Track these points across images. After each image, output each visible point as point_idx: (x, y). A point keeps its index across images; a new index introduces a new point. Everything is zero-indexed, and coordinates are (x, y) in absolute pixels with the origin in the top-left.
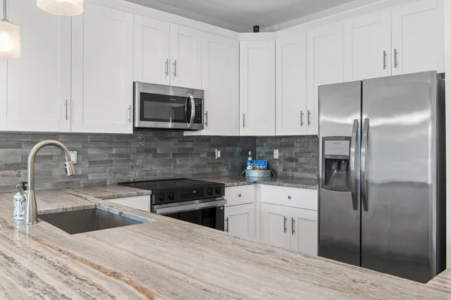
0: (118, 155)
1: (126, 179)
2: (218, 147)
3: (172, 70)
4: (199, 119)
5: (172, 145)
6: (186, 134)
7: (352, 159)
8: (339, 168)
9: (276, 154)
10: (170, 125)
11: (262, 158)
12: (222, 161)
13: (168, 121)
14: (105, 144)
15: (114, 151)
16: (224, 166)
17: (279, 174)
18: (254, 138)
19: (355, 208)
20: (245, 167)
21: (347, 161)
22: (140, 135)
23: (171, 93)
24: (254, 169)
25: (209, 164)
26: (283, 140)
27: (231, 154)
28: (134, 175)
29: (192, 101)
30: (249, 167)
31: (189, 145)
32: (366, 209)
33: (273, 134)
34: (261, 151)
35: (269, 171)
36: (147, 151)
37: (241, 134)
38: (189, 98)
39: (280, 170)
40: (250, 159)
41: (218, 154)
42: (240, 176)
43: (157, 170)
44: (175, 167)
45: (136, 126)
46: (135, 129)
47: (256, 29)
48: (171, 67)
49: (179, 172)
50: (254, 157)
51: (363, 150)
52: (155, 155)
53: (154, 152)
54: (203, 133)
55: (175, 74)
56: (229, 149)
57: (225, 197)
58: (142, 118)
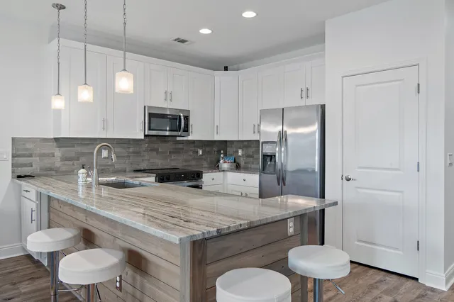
0: (134, 152)
1: (139, 168)
2: (200, 147)
3: (169, 98)
4: (186, 129)
5: (169, 146)
6: (178, 138)
7: (277, 155)
8: (271, 161)
9: (240, 152)
10: (167, 133)
11: (231, 155)
12: (204, 157)
13: (166, 130)
14: (126, 146)
15: (131, 150)
16: (205, 160)
17: (242, 166)
18: (226, 141)
19: (279, 184)
20: (219, 161)
21: (275, 156)
22: (147, 139)
23: (168, 113)
24: (225, 162)
25: (194, 159)
26: (245, 143)
27: (209, 153)
28: (144, 166)
29: (182, 118)
30: (221, 162)
31: (180, 146)
32: (284, 185)
33: (237, 139)
34: (230, 150)
35: (235, 164)
36: (152, 150)
37: (215, 139)
38: (180, 116)
39: (242, 164)
40: (222, 155)
41: (200, 152)
42: (215, 166)
43: (160, 163)
44: (171, 160)
45: (146, 134)
46: (145, 136)
47: (226, 69)
48: (168, 96)
49: (174, 164)
50: (225, 154)
51: (283, 149)
52: (158, 152)
53: (156, 150)
54: (190, 138)
55: (171, 100)
56: (207, 149)
57: (203, 179)
58: (150, 129)
